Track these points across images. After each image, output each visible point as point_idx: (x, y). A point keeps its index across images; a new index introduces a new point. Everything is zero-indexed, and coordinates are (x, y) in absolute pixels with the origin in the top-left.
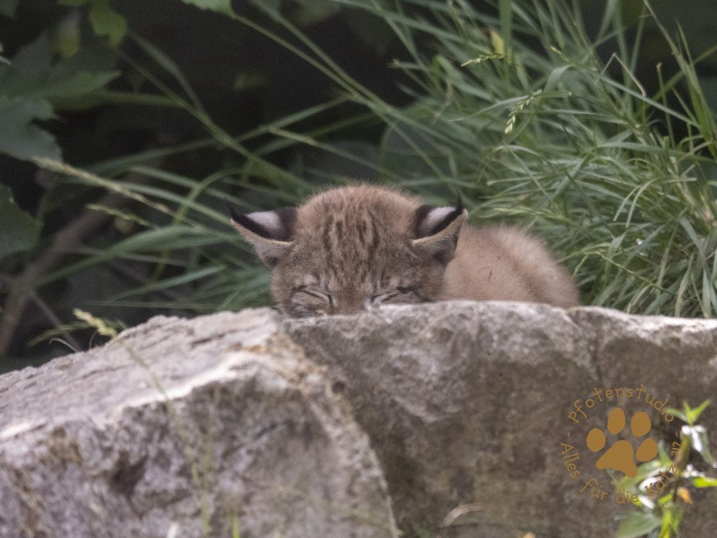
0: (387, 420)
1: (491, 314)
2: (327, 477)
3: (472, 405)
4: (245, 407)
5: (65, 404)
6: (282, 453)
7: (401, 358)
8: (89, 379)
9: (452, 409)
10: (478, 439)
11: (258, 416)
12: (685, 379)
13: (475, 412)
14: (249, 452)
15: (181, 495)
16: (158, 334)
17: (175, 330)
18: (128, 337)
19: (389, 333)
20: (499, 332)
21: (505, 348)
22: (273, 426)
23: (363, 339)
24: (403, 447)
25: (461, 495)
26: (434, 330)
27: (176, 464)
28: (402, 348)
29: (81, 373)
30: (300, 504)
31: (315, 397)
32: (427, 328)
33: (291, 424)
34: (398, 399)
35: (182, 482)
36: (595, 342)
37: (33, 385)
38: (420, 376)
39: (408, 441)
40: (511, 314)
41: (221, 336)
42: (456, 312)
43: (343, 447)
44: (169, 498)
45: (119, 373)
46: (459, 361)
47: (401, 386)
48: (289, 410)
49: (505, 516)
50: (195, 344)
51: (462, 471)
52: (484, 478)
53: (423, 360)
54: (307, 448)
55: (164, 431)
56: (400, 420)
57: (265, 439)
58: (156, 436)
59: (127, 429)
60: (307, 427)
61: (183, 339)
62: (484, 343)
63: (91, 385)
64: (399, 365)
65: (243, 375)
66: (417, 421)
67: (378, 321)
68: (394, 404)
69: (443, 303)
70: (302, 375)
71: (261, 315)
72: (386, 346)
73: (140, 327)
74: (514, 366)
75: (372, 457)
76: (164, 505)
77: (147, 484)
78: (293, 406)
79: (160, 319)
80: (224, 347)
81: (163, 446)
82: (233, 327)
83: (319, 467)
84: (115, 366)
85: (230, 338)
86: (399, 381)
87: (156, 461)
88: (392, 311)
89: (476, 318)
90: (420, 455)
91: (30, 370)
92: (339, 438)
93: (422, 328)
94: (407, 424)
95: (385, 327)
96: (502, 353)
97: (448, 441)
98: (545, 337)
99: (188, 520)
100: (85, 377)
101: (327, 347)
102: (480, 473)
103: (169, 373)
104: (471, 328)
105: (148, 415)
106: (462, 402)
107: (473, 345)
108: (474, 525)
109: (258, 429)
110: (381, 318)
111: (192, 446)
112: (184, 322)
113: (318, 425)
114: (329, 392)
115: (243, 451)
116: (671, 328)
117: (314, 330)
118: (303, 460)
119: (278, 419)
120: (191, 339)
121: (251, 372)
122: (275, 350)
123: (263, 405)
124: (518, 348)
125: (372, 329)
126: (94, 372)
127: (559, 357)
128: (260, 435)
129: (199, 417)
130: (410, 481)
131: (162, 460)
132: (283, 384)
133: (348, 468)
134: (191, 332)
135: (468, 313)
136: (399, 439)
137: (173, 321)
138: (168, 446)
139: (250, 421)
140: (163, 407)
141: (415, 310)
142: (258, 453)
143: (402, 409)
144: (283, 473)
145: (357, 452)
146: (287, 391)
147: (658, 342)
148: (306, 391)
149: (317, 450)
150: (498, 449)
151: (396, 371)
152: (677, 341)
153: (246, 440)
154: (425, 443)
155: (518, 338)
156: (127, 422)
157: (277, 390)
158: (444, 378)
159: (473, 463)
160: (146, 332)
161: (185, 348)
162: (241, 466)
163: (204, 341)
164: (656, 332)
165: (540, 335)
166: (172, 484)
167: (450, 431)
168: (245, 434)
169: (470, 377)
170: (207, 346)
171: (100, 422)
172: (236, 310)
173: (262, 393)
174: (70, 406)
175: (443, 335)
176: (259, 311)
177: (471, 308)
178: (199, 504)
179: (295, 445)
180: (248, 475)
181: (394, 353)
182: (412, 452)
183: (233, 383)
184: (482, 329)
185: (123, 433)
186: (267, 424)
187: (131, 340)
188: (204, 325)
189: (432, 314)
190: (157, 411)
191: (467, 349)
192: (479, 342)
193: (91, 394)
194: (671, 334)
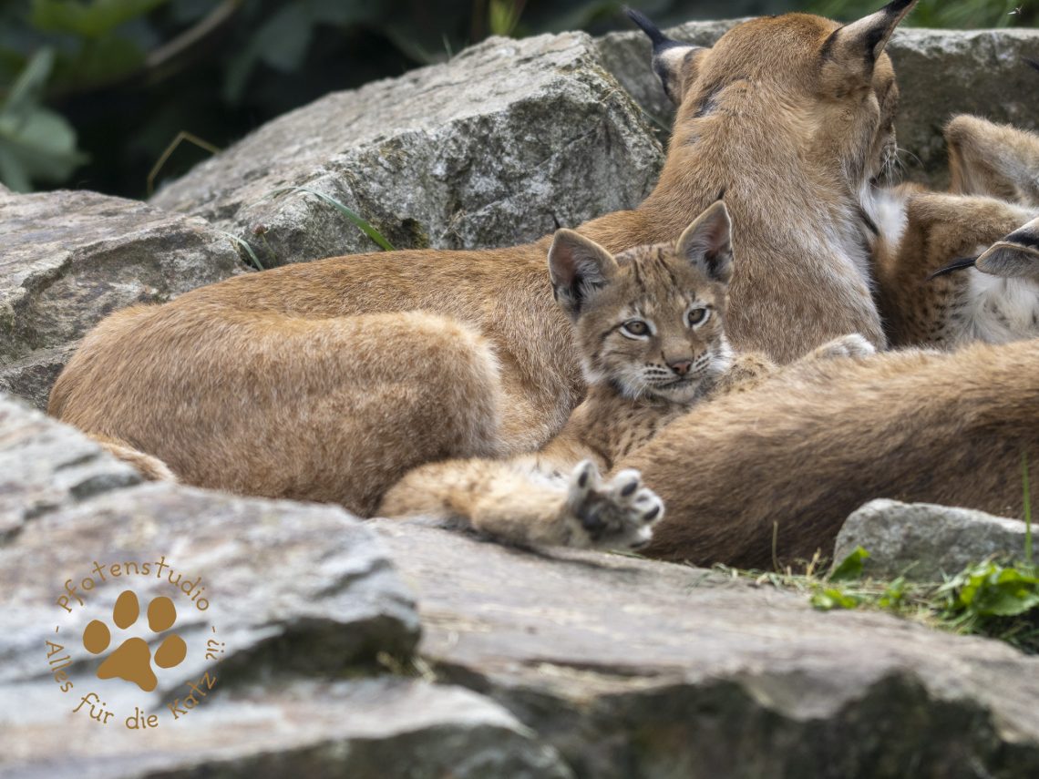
5: (409, 115)
8: (431, 92)
29: (426, 87)
37: (387, 96)
41: (541, 56)
45: (456, 88)
50: (520, 62)
59: (455, 140)
63: (431, 100)
69: (739, 20)
71: (574, 37)
73: (478, 47)
82: (551, 48)
84: (453, 82)
88: (695, 27)
91: (389, 82)
100: (428, 90)
103: (495, 90)
105: (473, 127)
110: (686, 33)
116: (933, 38)
120: (518, 58)
126: (434, 87)
141: (714, 26)
147: (923, 52)
152: (939, 50)
156: (455, 133)
160: (483, 50)
163: (528, 60)
170: (528, 65)
171: (432, 133)
172: (556, 32)
174: (412, 117)
176: (574, 33)
185: (451, 143)
187: (470, 58)
193: (431, 107)
194: (934, 44)
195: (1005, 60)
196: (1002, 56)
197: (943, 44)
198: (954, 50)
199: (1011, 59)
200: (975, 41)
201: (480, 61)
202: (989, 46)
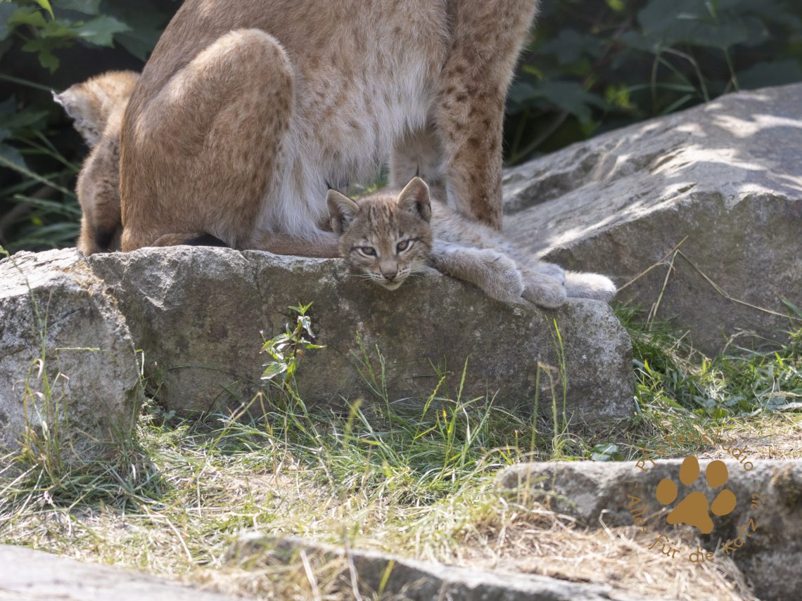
0: (143, 309)
1: (199, 253)
2: (102, 340)
3: (188, 302)
4: (58, 301)
6: (77, 326)
7: (151, 276)
9: (177, 304)
10: (192, 321)
11: (65, 306)
12: (305, 289)
13: (190, 305)
14: (59, 325)
15: (21, 348)
16: (19, 261)
17: (29, 259)
18: (4, 262)
19: (145, 262)
20: (203, 262)
21: (206, 271)
22: (73, 311)
23: (131, 265)
24: (151, 324)
25: (181, 350)
26: (169, 261)
27: (19, 331)
28: (152, 270)
30: (87, 354)
31: (96, 296)
32: (166, 260)
33: (82, 310)
34: (148, 298)
35: (22, 340)
36: (256, 269)
38: (161, 286)
39: (153, 321)
40: (210, 253)
42: (181, 251)
43: (110, 323)
44: (15, 350)
46: (181, 278)
47: (151, 291)
48: (82, 303)
49: (205, 362)
51: (182, 337)
52: (194, 342)
53: (164, 277)
54: (91, 324)
55: (13, 313)
56: (149, 309)
57: (68, 318)
58: (9, 316)
60: (91, 311)
61: (31, 263)
62: (195, 268)
64: (150, 279)
65: (56, 283)
66: (158, 310)
67: (140, 256)
68: (147, 300)
70: (90, 284)
72: (144, 269)
74: (211, 281)
75: (127, 329)
76: (12, 354)
77: (4, 342)
78: (84, 300)
79: (22, 253)
80: (50, 268)
81: (13, 321)
83: (97, 334)
85: (55, 264)
86: (150, 288)
87: (9, 329)
89: (191, 255)
90: (159, 328)
92: (108, 318)
93: (163, 259)
94: (153, 311)
95: (143, 259)
96: (205, 274)
97: (175, 321)
98: (229, 266)
99: (25, 362)
101: (114, 269)
102: (192, 339)
104: (188, 260)
106: (183, 300)
107: (189, 269)
108: (189, 367)
109: (65, 313)
111: (28, 322)
112: (34, 254)
113: (97, 311)
114: (104, 293)
115: (56, 325)
117: (107, 260)
118: (89, 330)
119: (76, 308)
121: (61, 282)
122: (77, 270)
123: (68, 300)
124: (213, 271)
125: (136, 260)
127: (236, 276)
128: (66, 316)
129: (31, 305)
130: (155, 343)
131: (12, 329)
132: (79, 289)
133: (113, 335)
134: (36, 260)
135: (187, 252)
136: (149, 319)
137: (28, 254)
138: (15, 321)
139: (60, 309)
140: (14, 300)
142: (64, 326)
143: (151, 303)
144: (77, 337)
145: (118, 326)
146: (81, 292)
148: (91, 293)
149: (96, 325)
150: (202, 326)
151: (149, 283)
153: (58, 319)
154: (162, 321)
155: (214, 266)
157: (75, 292)
158: (173, 287)
159: (188, 334)
161: (31, 268)
162: (55, 333)
164: (290, 264)
165: (226, 264)
166: (17, 342)
167: (175, 316)
168: (57, 315)
169: (187, 286)
173: (67, 293)
175: (174, 264)
177: (189, 249)
178: (31, 353)
179: (85, 322)
180: (58, 338)
181: (147, 273)
182: (156, 327)
183: (51, 287)
184: (194, 260)
186: (70, 310)
188: (43, 256)
189: (169, 252)
190: (9, 302)
191: (186, 272)
192: (192, 268)
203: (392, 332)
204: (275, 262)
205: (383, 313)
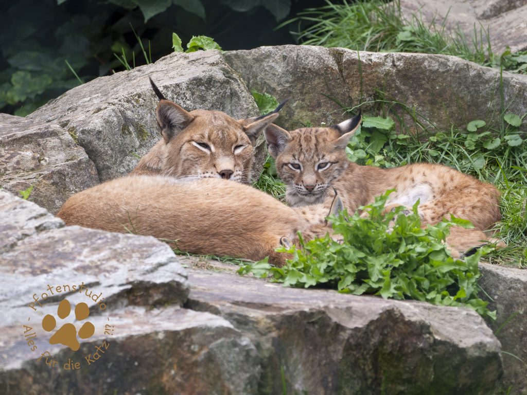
1: (302, 50)
7: (268, 66)
9: (287, 85)
16: (175, 59)
18: (164, 59)
19: (263, 56)
20: (305, 56)
21: (307, 62)
23: (254, 59)
25: (290, 117)
26: (280, 56)
28: (268, 62)
29: (146, 72)
32: (278, 55)
34: (267, 81)
37: (128, 77)
38: (275, 72)
40: (309, 50)
41: (199, 59)
42: (289, 49)
45: (161, 73)
46: (289, 68)
47: (268, 76)
50: (189, 62)
51: (290, 108)
52: (299, 111)
53: (276, 67)
54: (231, 101)
56: (267, 89)
60: (232, 93)
62: (299, 60)
64: (267, 68)
65: (207, 74)
66: (274, 89)
68: (265, 83)
71: (215, 51)
72: (262, 61)
73: (168, 56)
74: (310, 69)
75: (255, 104)
80: (201, 63)
82: (204, 56)
84: (159, 70)
85: (203, 60)
86: (267, 74)
88: (265, 49)
89: (296, 51)
93: (276, 55)
95: (262, 54)
96: (306, 64)
98: (322, 58)
101: (240, 62)
102: (297, 109)
103: (180, 73)
104: (294, 55)
105: (172, 88)
106: (291, 82)
107: (295, 61)
110: (261, 51)
112: (185, 54)
113: (236, 93)
115: (207, 102)
116: (369, 55)
117: (235, 55)
121: (211, 73)
124: (312, 63)
125: (257, 55)
126: (152, 72)
127: (327, 66)
133: (247, 109)
134: (188, 58)
135: (292, 49)
137: (181, 53)
140: (178, 85)
141: (273, 48)
142: (213, 103)
143: (269, 85)
145: (250, 103)
146: (224, 79)
147: (364, 61)
150: (303, 100)
151: (266, 71)
152: (371, 60)
155: (310, 58)
157: (220, 79)
158: (284, 73)
160: (170, 57)
161: (186, 64)
163: (193, 61)
164: (363, 57)
165: (320, 58)
169: (293, 73)
173: (215, 81)
174: (142, 85)
175: (284, 58)
177: (294, 48)
179: (227, 101)
181: (265, 64)
183: (204, 77)
184: (298, 56)
189: (280, 50)
190: (175, 87)
191: (293, 63)
192: (297, 60)
194: (369, 58)
195: (399, 65)
196: (398, 63)
197: (372, 58)
198: (377, 61)
199: (401, 64)
200: (386, 57)
201: (171, 62)
202: (392, 59)
203: (433, 103)
204: (353, 55)
205: (426, 90)
